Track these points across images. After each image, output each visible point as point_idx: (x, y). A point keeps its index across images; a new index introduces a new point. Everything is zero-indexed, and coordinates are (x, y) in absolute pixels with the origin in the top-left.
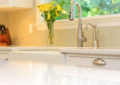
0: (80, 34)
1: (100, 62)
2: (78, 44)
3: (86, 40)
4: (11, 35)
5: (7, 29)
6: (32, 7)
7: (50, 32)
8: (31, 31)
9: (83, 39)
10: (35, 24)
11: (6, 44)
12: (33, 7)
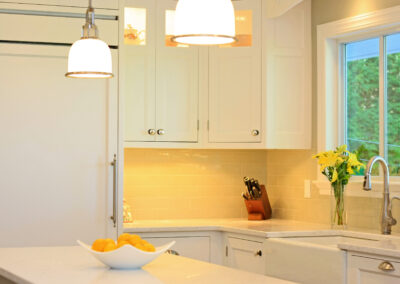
0: (386, 213)
1: (388, 267)
2: (383, 228)
3: (394, 222)
4: (269, 197)
5: (263, 186)
6: (309, 147)
7: (338, 203)
8: (307, 193)
9: (390, 221)
10: (314, 182)
11: (260, 216)
12: (312, 147)
